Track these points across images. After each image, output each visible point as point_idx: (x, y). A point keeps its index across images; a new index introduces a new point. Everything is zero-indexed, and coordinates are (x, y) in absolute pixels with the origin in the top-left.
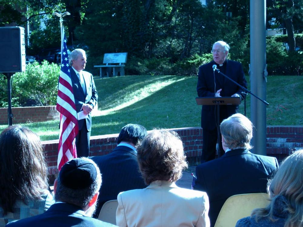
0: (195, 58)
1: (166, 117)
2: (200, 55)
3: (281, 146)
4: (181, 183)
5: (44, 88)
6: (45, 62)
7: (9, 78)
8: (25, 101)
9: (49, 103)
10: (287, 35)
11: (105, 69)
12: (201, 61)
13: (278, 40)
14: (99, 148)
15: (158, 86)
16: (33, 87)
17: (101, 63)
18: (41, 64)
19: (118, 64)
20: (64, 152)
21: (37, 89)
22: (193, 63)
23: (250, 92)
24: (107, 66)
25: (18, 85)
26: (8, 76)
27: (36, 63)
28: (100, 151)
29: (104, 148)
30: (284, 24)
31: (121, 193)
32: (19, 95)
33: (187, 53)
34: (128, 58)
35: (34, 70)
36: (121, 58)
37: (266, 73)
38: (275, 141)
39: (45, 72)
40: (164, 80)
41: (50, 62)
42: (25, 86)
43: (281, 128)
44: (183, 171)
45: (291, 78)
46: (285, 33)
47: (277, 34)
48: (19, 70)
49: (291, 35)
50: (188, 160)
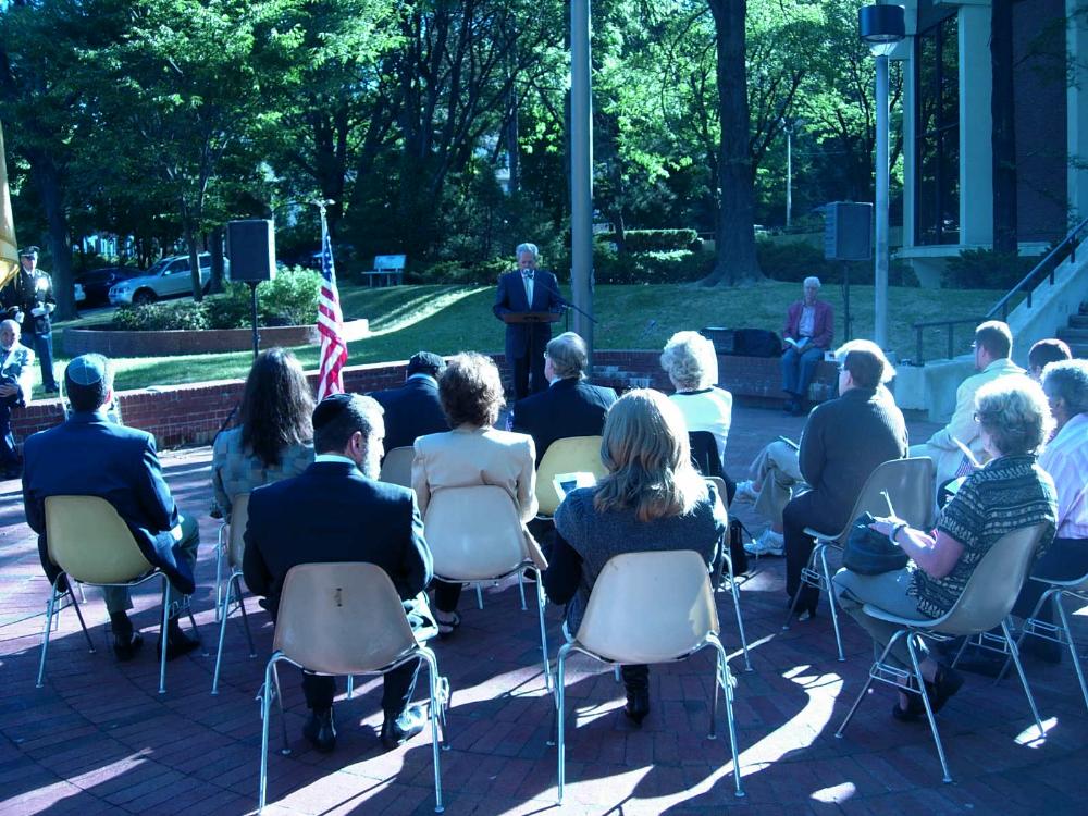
0: (496, 262)
1: (458, 339)
2: (503, 258)
3: (612, 376)
4: (499, 426)
5: (296, 302)
6: (298, 268)
7: (253, 288)
8: (271, 320)
9: (303, 321)
10: (614, 232)
11: (376, 277)
12: (504, 266)
13: (604, 238)
14: (373, 381)
15: (448, 299)
16: (283, 301)
17: (372, 269)
18: (292, 270)
19: (394, 270)
20: (329, 385)
21: (288, 303)
22: (494, 268)
23: (573, 306)
24: (379, 272)
25: (262, 298)
26: (253, 285)
27: (286, 268)
28: (375, 384)
29: (379, 381)
30: (611, 218)
31: (418, 439)
32: (265, 312)
33: (484, 254)
34: (408, 262)
35: (282, 278)
36: (397, 262)
37: (593, 280)
38: (602, 370)
39: (297, 280)
40: (454, 291)
41: (304, 268)
42: (270, 299)
43: (612, 353)
44: (500, 411)
45: (623, 288)
46: (611, 229)
47: (601, 230)
48: (267, 277)
49: (620, 231)
50: (505, 395)
